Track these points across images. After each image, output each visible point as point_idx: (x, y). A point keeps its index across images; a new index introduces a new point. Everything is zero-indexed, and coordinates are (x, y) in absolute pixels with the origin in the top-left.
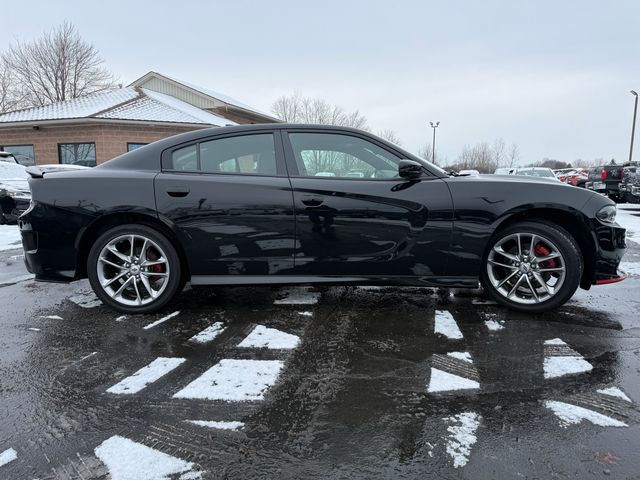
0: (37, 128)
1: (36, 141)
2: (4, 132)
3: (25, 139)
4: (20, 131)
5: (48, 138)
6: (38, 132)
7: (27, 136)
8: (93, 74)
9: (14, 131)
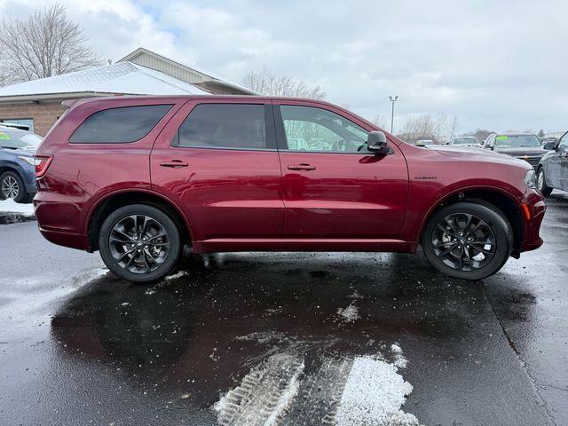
0: (37, 102)
1: (37, 115)
2: (3, 106)
3: (24, 113)
4: (20, 105)
5: (48, 112)
6: (37, 107)
7: (27, 110)
8: (78, 51)
9: (14, 105)
